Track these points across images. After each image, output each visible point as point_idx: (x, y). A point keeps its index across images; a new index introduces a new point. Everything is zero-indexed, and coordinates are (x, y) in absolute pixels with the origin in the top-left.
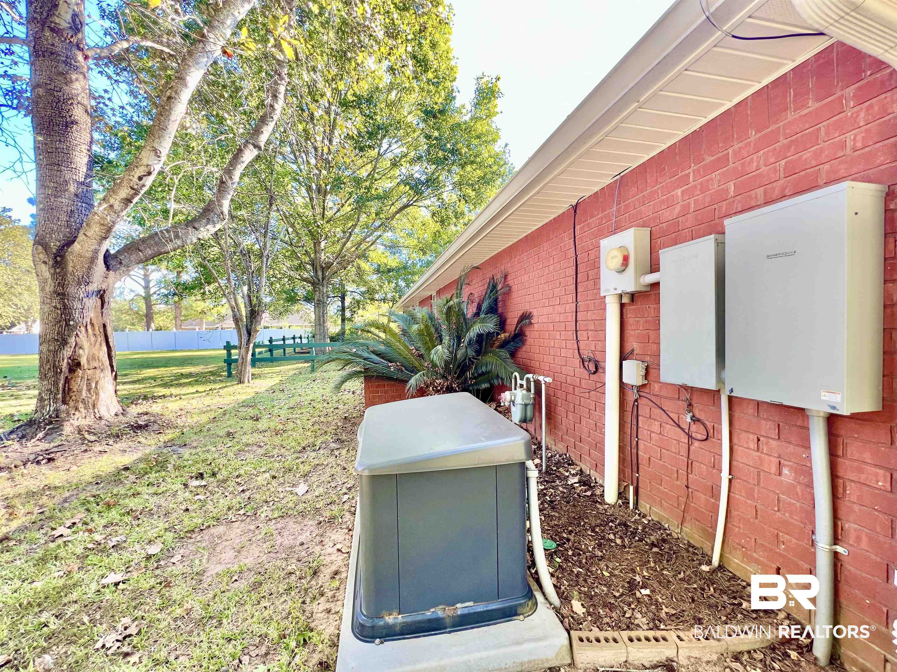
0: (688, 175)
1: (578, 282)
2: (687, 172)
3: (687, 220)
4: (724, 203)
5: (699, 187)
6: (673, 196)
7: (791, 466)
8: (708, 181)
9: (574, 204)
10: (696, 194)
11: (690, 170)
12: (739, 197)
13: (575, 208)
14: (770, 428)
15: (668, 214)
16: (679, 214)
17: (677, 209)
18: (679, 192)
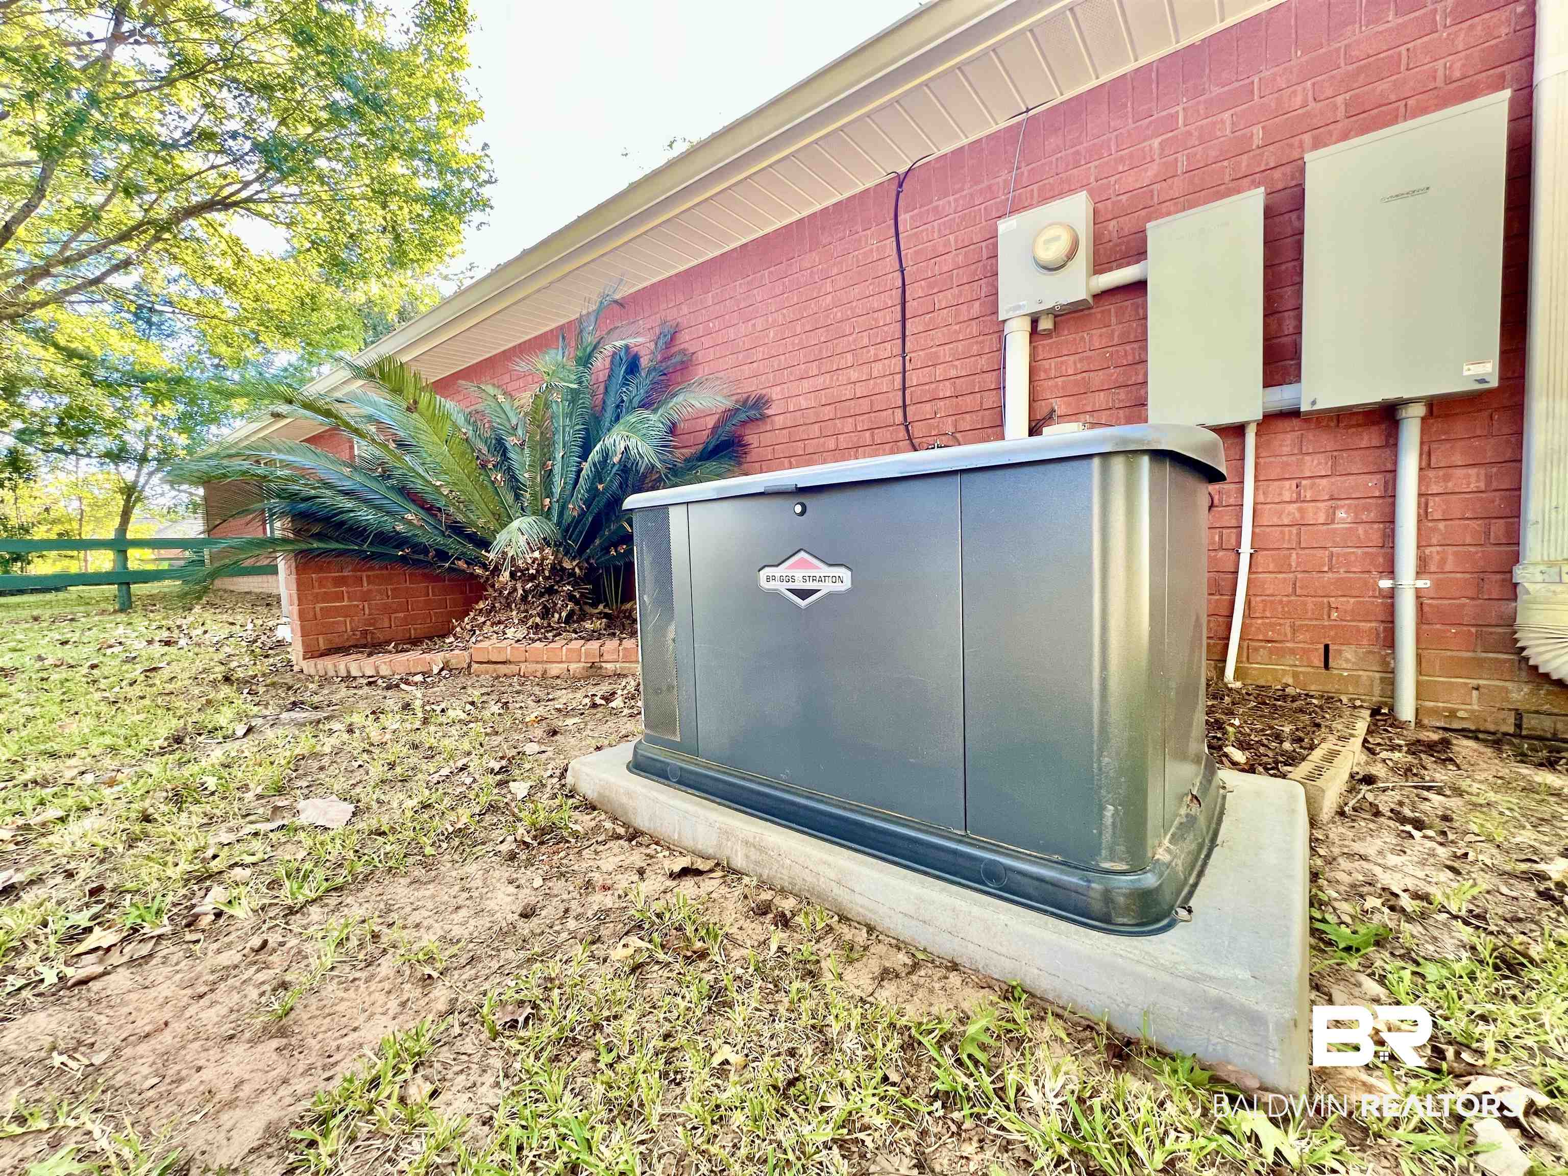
0: (1175, 116)
1: (908, 316)
2: (1172, 111)
3: (1171, 188)
4: (1245, 157)
5: (1196, 134)
6: (1143, 150)
7: (1349, 506)
8: (1214, 124)
9: (902, 170)
10: (1190, 144)
11: (1179, 108)
12: (1271, 148)
13: (901, 181)
14: (1319, 464)
15: (1130, 180)
16: (1156, 176)
17: (1151, 172)
18: (1156, 143)
